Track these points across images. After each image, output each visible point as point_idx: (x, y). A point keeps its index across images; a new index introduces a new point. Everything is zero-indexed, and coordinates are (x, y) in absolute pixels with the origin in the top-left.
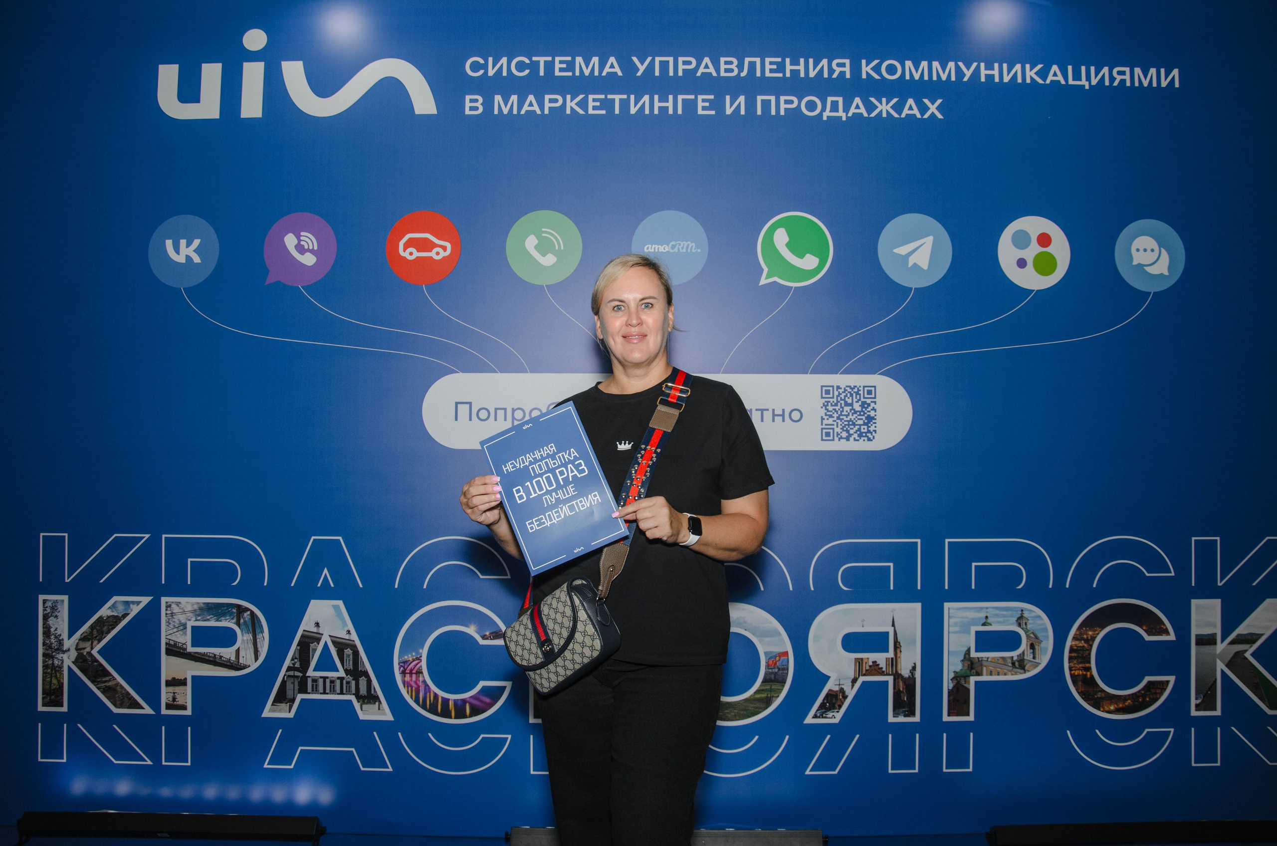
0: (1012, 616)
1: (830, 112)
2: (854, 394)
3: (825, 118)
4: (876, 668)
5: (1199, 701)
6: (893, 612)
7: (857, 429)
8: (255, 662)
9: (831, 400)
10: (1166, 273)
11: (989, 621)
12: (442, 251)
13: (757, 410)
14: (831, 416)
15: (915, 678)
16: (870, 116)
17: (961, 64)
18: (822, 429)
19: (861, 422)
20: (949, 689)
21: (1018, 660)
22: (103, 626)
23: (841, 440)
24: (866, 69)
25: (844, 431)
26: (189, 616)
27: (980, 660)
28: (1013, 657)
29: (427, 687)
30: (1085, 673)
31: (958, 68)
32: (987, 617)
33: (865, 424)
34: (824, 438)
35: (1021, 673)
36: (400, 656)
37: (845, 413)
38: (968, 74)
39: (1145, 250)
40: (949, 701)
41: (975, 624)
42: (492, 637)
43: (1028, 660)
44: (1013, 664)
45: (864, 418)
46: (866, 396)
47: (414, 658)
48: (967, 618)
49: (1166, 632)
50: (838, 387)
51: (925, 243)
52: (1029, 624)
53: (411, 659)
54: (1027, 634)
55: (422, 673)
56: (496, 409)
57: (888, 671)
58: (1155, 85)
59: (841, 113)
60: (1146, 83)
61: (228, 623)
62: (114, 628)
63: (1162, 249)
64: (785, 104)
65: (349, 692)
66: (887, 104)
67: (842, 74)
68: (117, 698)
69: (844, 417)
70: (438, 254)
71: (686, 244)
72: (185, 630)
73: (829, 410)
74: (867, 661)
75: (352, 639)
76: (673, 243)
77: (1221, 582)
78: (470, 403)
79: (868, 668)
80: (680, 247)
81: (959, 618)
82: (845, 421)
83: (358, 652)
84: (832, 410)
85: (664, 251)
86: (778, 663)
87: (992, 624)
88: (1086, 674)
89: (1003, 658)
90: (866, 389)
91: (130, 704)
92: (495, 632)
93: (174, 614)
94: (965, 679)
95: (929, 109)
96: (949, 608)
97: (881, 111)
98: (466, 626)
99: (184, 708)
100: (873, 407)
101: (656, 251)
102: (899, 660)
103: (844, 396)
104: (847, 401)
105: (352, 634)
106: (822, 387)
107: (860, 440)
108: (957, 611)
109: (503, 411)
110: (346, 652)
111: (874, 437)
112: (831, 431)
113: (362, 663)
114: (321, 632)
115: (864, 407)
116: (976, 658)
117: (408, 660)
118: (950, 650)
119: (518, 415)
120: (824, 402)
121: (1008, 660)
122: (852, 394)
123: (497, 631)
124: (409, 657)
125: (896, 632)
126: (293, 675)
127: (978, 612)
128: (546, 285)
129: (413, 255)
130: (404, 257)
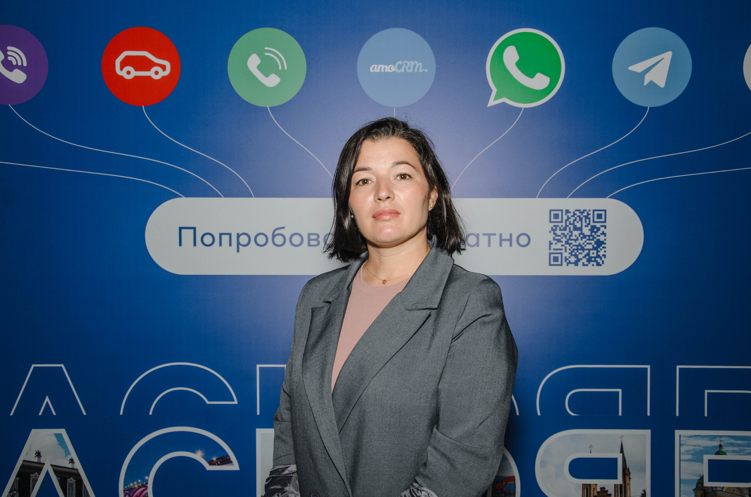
0: (748, 446)
2: (584, 219)
4: (604, 494)
6: (622, 438)
7: (586, 254)
9: (560, 224)
11: (724, 449)
12: (161, 70)
13: (484, 234)
14: (559, 241)
18: (550, 254)
19: (590, 247)
23: (569, 265)
25: (572, 255)
27: (714, 490)
28: (750, 488)
32: (720, 446)
33: (594, 248)
34: (552, 263)
36: (125, 484)
37: (573, 237)
41: (708, 453)
42: (219, 462)
44: (750, 495)
45: (593, 242)
46: (596, 220)
47: (140, 485)
48: (699, 446)
50: (567, 211)
51: (663, 58)
53: (136, 486)
56: (221, 234)
69: (573, 242)
70: (156, 73)
71: (413, 64)
73: (558, 234)
74: (594, 487)
75: (75, 468)
76: (400, 62)
78: (194, 229)
79: (595, 494)
80: (407, 67)
81: (691, 445)
83: (82, 480)
84: (560, 234)
85: (390, 71)
86: (504, 488)
87: (727, 453)
89: (739, 489)
90: (596, 213)
92: (222, 458)
96: (680, 435)
98: (193, 451)
100: (603, 232)
101: (382, 71)
102: (628, 487)
103: (574, 220)
104: (576, 226)
105: (75, 462)
106: (551, 211)
107: (589, 265)
108: (689, 438)
109: (228, 236)
110: (70, 482)
111: (603, 262)
112: (559, 256)
113: (85, 492)
114: (42, 462)
115: (594, 232)
116: (711, 488)
117: (133, 487)
118: (681, 478)
119: (244, 240)
120: (552, 226)
121: (744, 490)
122: (582, 218)
123: (224, 457)
124: (135, 485)
125: (625, 458)
127: (712, 441)
128: (269, 107)
129: (131, 74)
130: (121, 76)
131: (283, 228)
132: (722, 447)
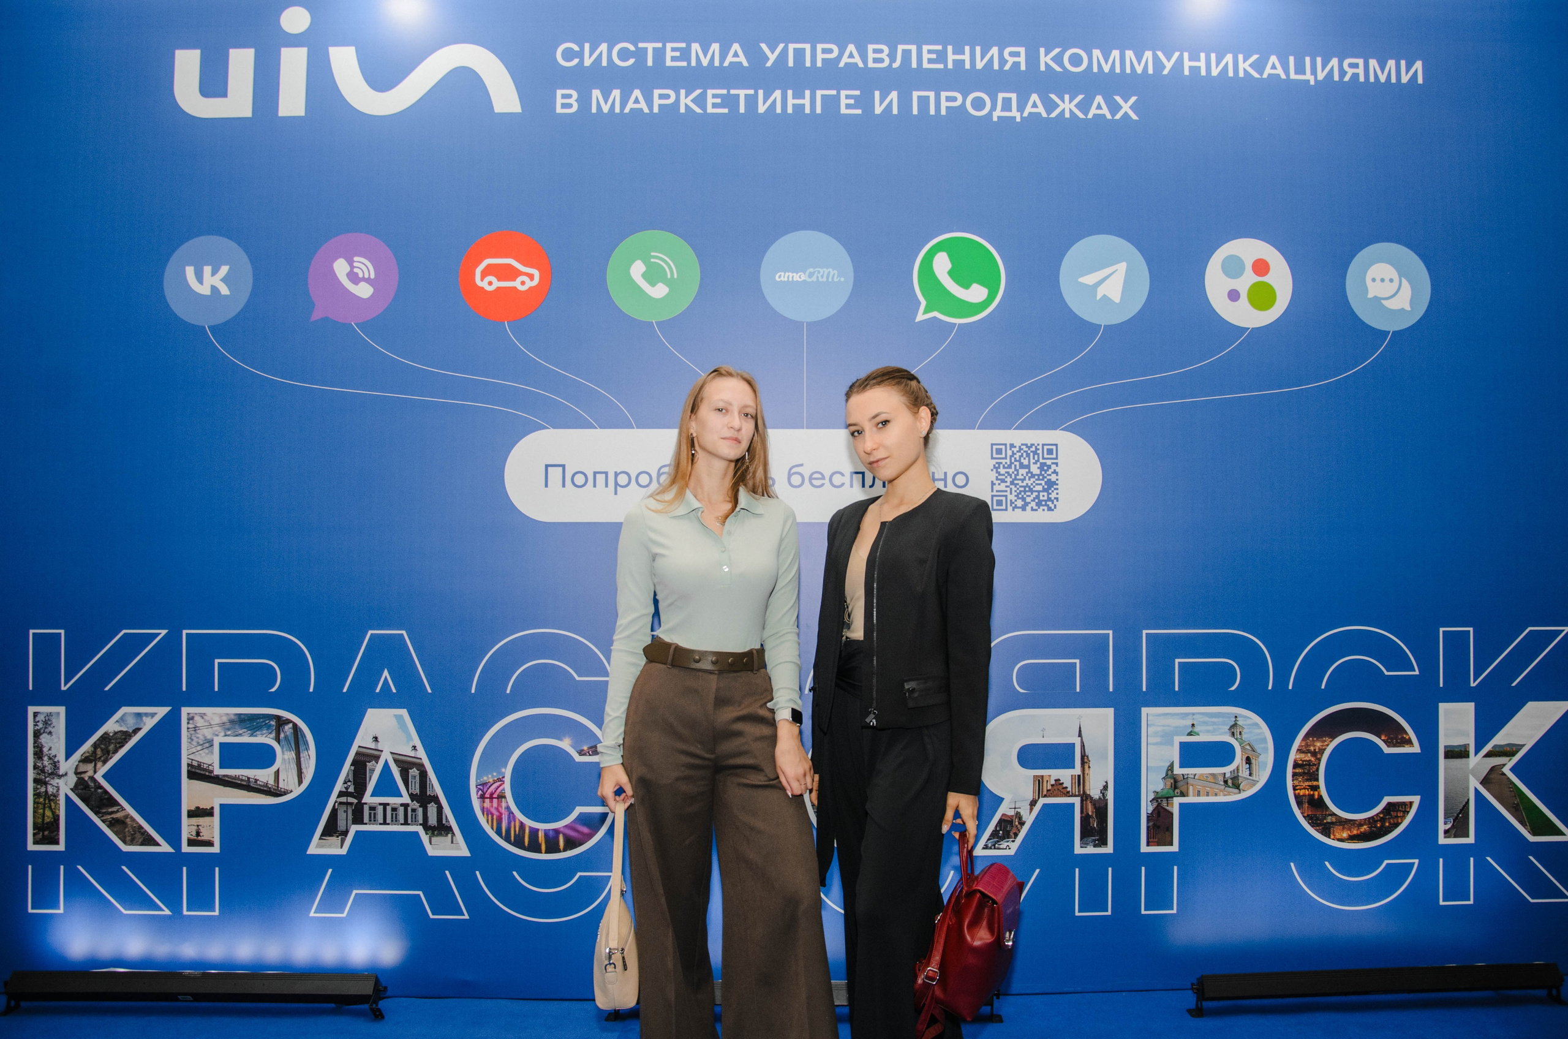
0: (1223, 724)
1: (1002, 111)
2: (1032, 454)
3: (995, 119)
4: (1060, 787)
5: (1448, 826)
6: (1080, 719)
7: (1035, 496)
8: (299, 786)
9: (1004, 461)
10: (1408, 308)
11: (1196, 729)
12: (528, 280)
14: (1003, 481)
15: (1107, 799)
16: (1050, 117)
17: (1160, 54)
18: (993, 497)
19: (1039, 488)
20: (1147, 813)
21: (1232, 777)
22: (109, 742)
23: (1015, 510)
24: (1045, 59)
25: (1019, 498)
26: (216, 731)
27: (1185, 777)
28: (1225, 773)
29: (511, 815)
30: (1312, 793)
31: (1155, 57)
32: (1193, 725)
33: (1044, 490)
35: (1235, 794)
36: (478, 776)
37: (1020, 477)
38: (1169, 65)
39: (1382, 280)
40: (1148, 828)
41: (1177, 735)
43: (1243, 777)
44: (1226, 782)
45: (1043, 482)
46: (1046, 456)
47: (496, 779)
48: (1169, 726)
49: (1409, 742)
50: (1012, 446)
51: (1117, 270)
52: (1245, 733)
53: (491, 780)
54: (1242, 745)
55: (505, 797)
56: (595, 473)
57: (1073, 791)
58: (1393, 80)
59: (1014, 113)
60: (1383, 78)
61: (264, 738)
62: (123, 746)
63: (1403, 279)
64: (947, 101)
65: (415, 821)
66: (1070, 102)
67: (1016, 65)
68: (127, 833)
69: (1020, 482)
70: (523, 283)
71: (826, 271)
72: (211, 748)
73: (1001, 473)
74: (1048, 779)
75: (419, 757)
76: (811, 270)
77: (1474, 682)
78: (563, 466)
79: (1049, 787)
80: (820, 275)
81: (1160, 726)
82: (1021, 487)
83: (426, 772)
84: (1004, 473)
85: (801, 280)
87: (1200, 733)
88: (1313, 795)
89: (1213, 775)
90: (1046, 447)
91: (144, 840)
93: (197, 728)
94: (1167, 801)
95: (1122, 107)
96: (1147, 714)
97: (1064, 110)
98: (560, 739)
99: (210, 844)
100: (1055, 470)
101: (790, 279)
102: (1087, 777)
103: (1019, 456)
104: (1023, 463)
105: (418, 750)
106: (992, 445)
107: (1039, 510)
108: (1158, 717)
109: (604, 475)
110: (411, 772)
111: (1055, 505)
112: (1004, 499)
113: (431, 786)
114: (380, 748)
115: (1044, 470)
116: (1181, 775)
117: (488, 781)
118: (1148, 765)
119: (623, 479)
120: (995, 464)
121: (1219, 777)
122: (1029, 454)
124: (489, 778)
125: (1083, 743)
126: (345, 801)
127: (1183, 719)
128: (655, 322)
129: (493, 285)
130: (481, 287)
132: (1195, 727)
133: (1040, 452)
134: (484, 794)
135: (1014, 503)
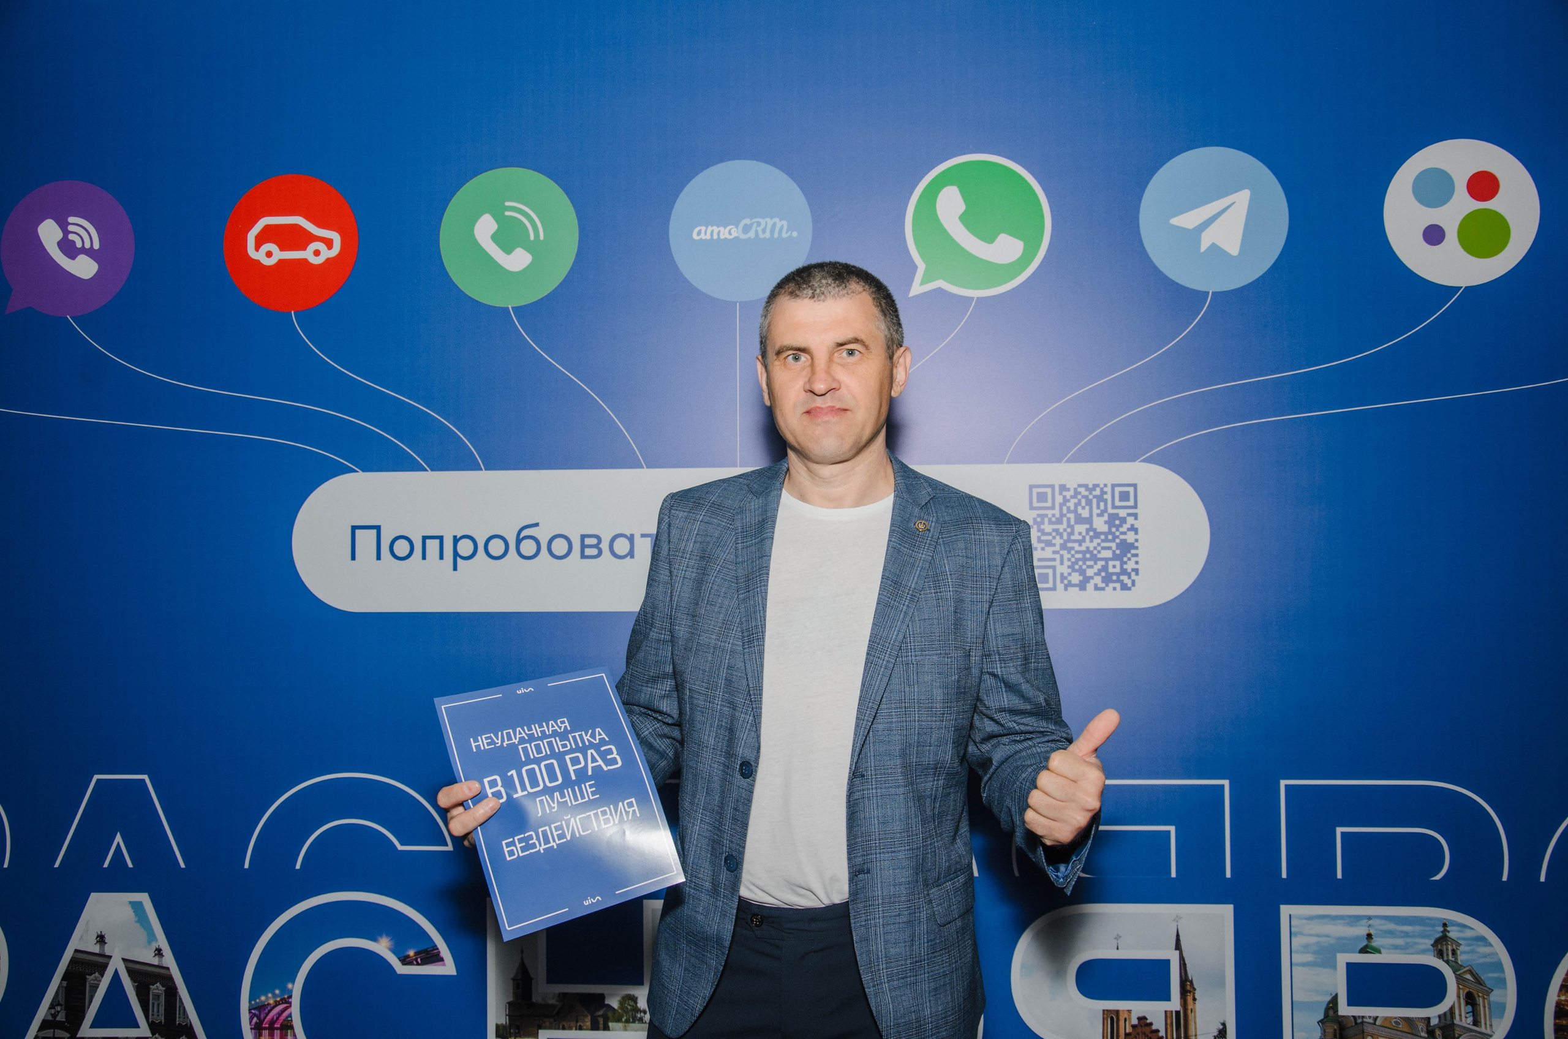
0: (1423, 936)
2: (1095, 501)
4: (1146, 1030)
6: (1177, 922)
7: (1100, 567)
9: (1050, 513)
11: (1376, 942)
12: (324, 247)
14: (1049, 544)
19: (1107, 554)
21: (1442, 1025)
23: (1069, 588)
25: (1074, 570)
27: (1358, 1022)
28: (1428, 1019)
32: (1369, 936)
33: (1115, 557)
36: (252, 997)
37: (1076, 537)
41: (1345, 950)
42: (419, 960)
43: (1464, 1028)
44: (1431, 1032)
45: (1113, 545)
46: (1118, 503)
47: (278, 999)
48: (1327, 936)
50: (1063, 488)
51: (1234, 203)
52: (1462, 953)
53: (271, 1002)
54: (1458, 973)
55: (292, 1027)
56: (425, 538)
57: (1170, 1036)
69: (1076, 545)
70: (317, 253)
71: (770, 222)
73: (1046, 531)
74: (1127, 1016)
75: (164, 966)
76: (747, 221)
78: (378, 528)
79: (1129, 1029)
80: (760, 229)
81: (1313, 936)
82: (1077, 552)
83: (177, 989)
84: (1051, 531)
85: (731, 237)
87: (1383, 951)
89: (1408, 1020)
90: (1117, 490)
92: (426, 951)
96: (1290, 915)
98: (374, 939)
100: (1132, 525)
101: (715, 237)
102: (1191, 1016)
103: (1075, 503)
104: (1081, 514)
105: (164, 954)
106: (1031, 487)
107: (1107, 588)
108: (1308, 922)
109: (437, 541)
110: (154, 991)
111: (1133, 583)
112: (1050, 571)
113: (182, 1011)
114: (107, 953)
115: (1115, 526)
116: (1352, 1018)
117: (266, 1003)
118: (1294, 1000)
120: (1035, 517)
121: (1418, 1024)
122: (1091, 500)
123: (429, 950)
124: (268, 998)
125: (1184, 960)
126: (51, 1035)
127: (1352, 926)
128: (512, 308)
129: (273, 257)
130: (256, 260)
131: (537, 525)
132: (1372, 938)
133: (1108, 497)
134: (261, 1022)
135: (1066, 578)
